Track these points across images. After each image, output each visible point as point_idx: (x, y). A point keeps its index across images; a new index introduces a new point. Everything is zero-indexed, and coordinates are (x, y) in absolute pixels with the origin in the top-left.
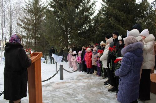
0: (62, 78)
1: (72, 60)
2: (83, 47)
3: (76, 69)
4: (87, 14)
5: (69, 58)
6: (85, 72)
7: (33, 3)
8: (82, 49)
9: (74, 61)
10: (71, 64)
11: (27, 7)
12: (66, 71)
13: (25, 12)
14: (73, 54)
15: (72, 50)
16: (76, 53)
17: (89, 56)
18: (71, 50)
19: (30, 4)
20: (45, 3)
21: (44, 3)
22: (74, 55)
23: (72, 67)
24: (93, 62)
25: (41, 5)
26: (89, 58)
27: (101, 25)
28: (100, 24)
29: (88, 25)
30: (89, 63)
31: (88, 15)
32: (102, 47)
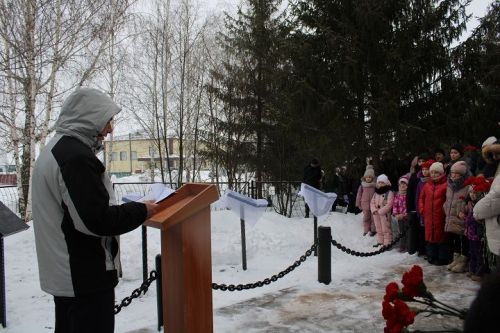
0: (325, 276)
1: (373, 209)
2: (415, 161)
3: (387, 242)
4: (431, 35)
5: (363, 200)
6: (419, 255)
7: (251, 18)
8: (410, 166)
9: (380, 211)
10: (369, 221)
11: (232, 32)
12: (344, 249)
13: (227, 47)
14: (379, 186)
15: (373, 171)
16: (389, 183)
17: (436, 193)
18: (369, 171)
19: (241, 23)
20: (288, 14)
21: (284, 14)
22: (382, 191)
23: (373, 234)
24: (448, 220)
25: (276, 21)
26: (436, 202)
27: (490, 72)
28: (487, 71)
29: (437, 75)
30: (435, 223)
31: (438, 41)
32: (487, 161)
